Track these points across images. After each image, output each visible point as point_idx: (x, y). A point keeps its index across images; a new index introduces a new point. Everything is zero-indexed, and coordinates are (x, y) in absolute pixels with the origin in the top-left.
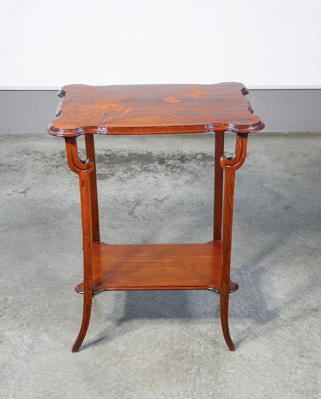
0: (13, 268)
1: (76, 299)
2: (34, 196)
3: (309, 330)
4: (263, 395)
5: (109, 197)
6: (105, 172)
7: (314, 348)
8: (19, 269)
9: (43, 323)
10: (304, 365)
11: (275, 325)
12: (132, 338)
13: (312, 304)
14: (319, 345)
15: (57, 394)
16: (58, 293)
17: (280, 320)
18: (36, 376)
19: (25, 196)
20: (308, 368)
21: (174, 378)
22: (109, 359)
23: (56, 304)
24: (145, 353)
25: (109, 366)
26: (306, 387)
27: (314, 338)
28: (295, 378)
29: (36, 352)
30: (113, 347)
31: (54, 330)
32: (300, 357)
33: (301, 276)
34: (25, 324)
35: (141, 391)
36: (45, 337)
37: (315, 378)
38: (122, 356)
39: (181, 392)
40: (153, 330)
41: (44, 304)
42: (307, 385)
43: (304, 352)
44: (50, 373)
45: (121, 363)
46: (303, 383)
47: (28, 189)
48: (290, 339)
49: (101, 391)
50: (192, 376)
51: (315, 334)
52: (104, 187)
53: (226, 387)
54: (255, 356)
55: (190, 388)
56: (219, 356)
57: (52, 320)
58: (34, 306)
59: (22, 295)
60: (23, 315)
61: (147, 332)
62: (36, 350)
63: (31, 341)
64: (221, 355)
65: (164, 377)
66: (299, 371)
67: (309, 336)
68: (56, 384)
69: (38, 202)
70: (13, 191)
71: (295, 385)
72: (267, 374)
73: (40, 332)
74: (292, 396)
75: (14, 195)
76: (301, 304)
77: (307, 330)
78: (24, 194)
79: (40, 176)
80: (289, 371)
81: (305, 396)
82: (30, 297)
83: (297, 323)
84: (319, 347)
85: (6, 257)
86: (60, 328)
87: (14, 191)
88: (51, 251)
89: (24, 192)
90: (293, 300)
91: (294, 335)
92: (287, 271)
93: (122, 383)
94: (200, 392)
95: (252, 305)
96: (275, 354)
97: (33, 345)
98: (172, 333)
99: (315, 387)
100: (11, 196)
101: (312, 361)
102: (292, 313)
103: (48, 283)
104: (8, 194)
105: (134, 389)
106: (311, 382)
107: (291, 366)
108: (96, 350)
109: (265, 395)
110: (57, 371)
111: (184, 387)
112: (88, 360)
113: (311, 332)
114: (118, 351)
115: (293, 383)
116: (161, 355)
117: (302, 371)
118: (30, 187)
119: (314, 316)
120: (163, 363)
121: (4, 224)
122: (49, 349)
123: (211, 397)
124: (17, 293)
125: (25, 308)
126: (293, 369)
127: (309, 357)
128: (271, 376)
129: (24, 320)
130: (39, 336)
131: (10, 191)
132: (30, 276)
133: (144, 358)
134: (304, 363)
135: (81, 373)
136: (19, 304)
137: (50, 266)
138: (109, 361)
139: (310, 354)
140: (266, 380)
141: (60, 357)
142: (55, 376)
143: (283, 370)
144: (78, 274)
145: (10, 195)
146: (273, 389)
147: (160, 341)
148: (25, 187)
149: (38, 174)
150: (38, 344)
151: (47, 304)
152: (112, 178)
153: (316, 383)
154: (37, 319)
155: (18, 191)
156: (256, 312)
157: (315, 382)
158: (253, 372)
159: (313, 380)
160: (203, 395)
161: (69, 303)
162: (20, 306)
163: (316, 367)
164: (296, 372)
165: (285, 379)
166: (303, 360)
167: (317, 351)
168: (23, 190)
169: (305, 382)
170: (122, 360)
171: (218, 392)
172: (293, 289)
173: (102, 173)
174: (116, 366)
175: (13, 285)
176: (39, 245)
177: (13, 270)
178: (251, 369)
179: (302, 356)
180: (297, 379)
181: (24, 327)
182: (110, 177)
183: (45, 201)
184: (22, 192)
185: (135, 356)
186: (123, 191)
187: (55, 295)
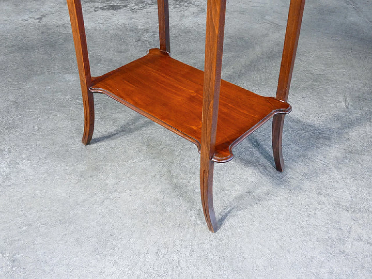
0: (10, 88)
1: (69, 122)
2: (49, 21)
3: (324, 162)
4: (278, 246)
5: (119, 25)
6: (118, 4)
7: (333, 184)
8: (15, 90)
9: (27, 149)
10: (324, 206)
11: (286, 155)
12: (125, 169)
13: (323, 132)
14: (337, 179)
15: (22, 241)
16: (52, 115)
17: (292, 149)
18: (2, 215)
19: (39, 22)
20: (329, 209)
21: (170, 221)
22: (95, 194)
23: (45, 128)
24: (138, 187)
25: (93, 205)
26: (329, 235)
27: (332, 171)
28: (316, 223)
29: (10, 184)
30: (102, 180)
31: (38, 157)
32: (318, 195)
33: (308, 102)
34: (6, 150)
35: (128, 239)
36: (25, 166)
37: (338, 222)
38: (110, 192)
39: (178, 242)
40: (150, 160)
41: (34, 127)
42: (330, 232)
43: (322, 188)
44: (20, 213)
45: (108, 200)
46: (326, 229)
47: (44, 16)
48: (304, 173)
49: (79, 238)
50: (192, 219)
51: (331, 166)
52: (115, 16)
53: (233, 234)
54: (267, 194)
55: (188, 236)
56: (224, 193)
57: (38, 145)
58: (22, 128)
59: (12, 117)
60: (7, 139)
61: (144, 162)
62: (11, 182)
63: (7, 170)
64: (226, 192)
65: (158, 220)
66: (319, 213)
67: (325, 169)
68: (25, 228)
69: (50, 27)
70: (29, 17)
71: (316, 232)
72: (281, 217)
73: (22, 159)
74: (314, 248)
75: (29, 21)
76: (312, 132)
77: (322, 162)
78: (38, 20)
79: (58, 5)
80: (306, 213)
81: (329, 248)
82: (20, 119)
83: (310, 154)
84: (338, 182)
85: (5, 77)
86: (45, 155)
87: (31, 18)
88: (53, 72)
89: (40, 19)
90: (303, 127)
91: (308, 167)
92: (293, 96)
93: (106, 227)
94: (201, 241)
95: (260, 132)
96: (289, 191)
97: (9, 175)
98: (171, 164)
99: (341, 236)
100: (26, 22)
101: (332, 200)
102: (303, 142)
103: (43, 105)
104: (24, 20)
105: (120, 237)
106: (335, 228)
107: (308, 206)
108: (81, 183)
109: (281, 247)
110: (30, 209)
111: (182, 235)
112: (70, 196)
113: (326, 164)
114: (107, 184)
115: (314, 229)
116: (158, 190)
117: (322, 214)
118: (47, 15)
119: (328, 146)
120: (158, 201)
121: (13, 46)
122: (26, 180)
123: (214, 249)
124: (7, 114)
125: (12, 131)
126: (311, 210)
127: (328, 195)
128: (287, 220)
129: (7, 145)
130: (18, 164)
131: (26, 17)
132: (26, 97)
133: (136, 195)
134: (324, 203)
135: (58, 212)
136: (6, 126)
137: (49, 88)
138: (95, 197)
139: (329, 191)
140: (281, 225)
141: (37, 192)
142: (26, 216)
143: (300, 212)
144: (77, 96)
145: (25, 20)
146: (289, 237)
147: (157, 174)
148: (42, 14)
149: (56, 4)
150: (15, 174)
151: (36, 128)
152: (124, 9)
153: (340, 229)
154: (22, 144)
155: (34, 17)
156: (265, 140)
157: (339, 227)
158: (264, 214)
159: (337, 226)
160: (204, 246)
161: (60, 126)
162: (6, 129)
163: (338, 208)
164: (315, 214)
165: (304, 224)
166: (322, 198)
167: (336, 188)
168: (39, 17)
169: (327, 228)
170: (110, 196)
171: (224, 242)
172: (302, 116)
173: (115, 4)
174: (101, 204)
175: (5, 106)
176: (42, 66)
177: (8, 91)
178: (262, 211)
179: (319, 194)
180: (318, 224)
181: (5, 153)
182: (123, 8)
183: (57, 27)
184: (38, 19)
185: (126, 191)
186: (133, 20)
187: (47, 118)
